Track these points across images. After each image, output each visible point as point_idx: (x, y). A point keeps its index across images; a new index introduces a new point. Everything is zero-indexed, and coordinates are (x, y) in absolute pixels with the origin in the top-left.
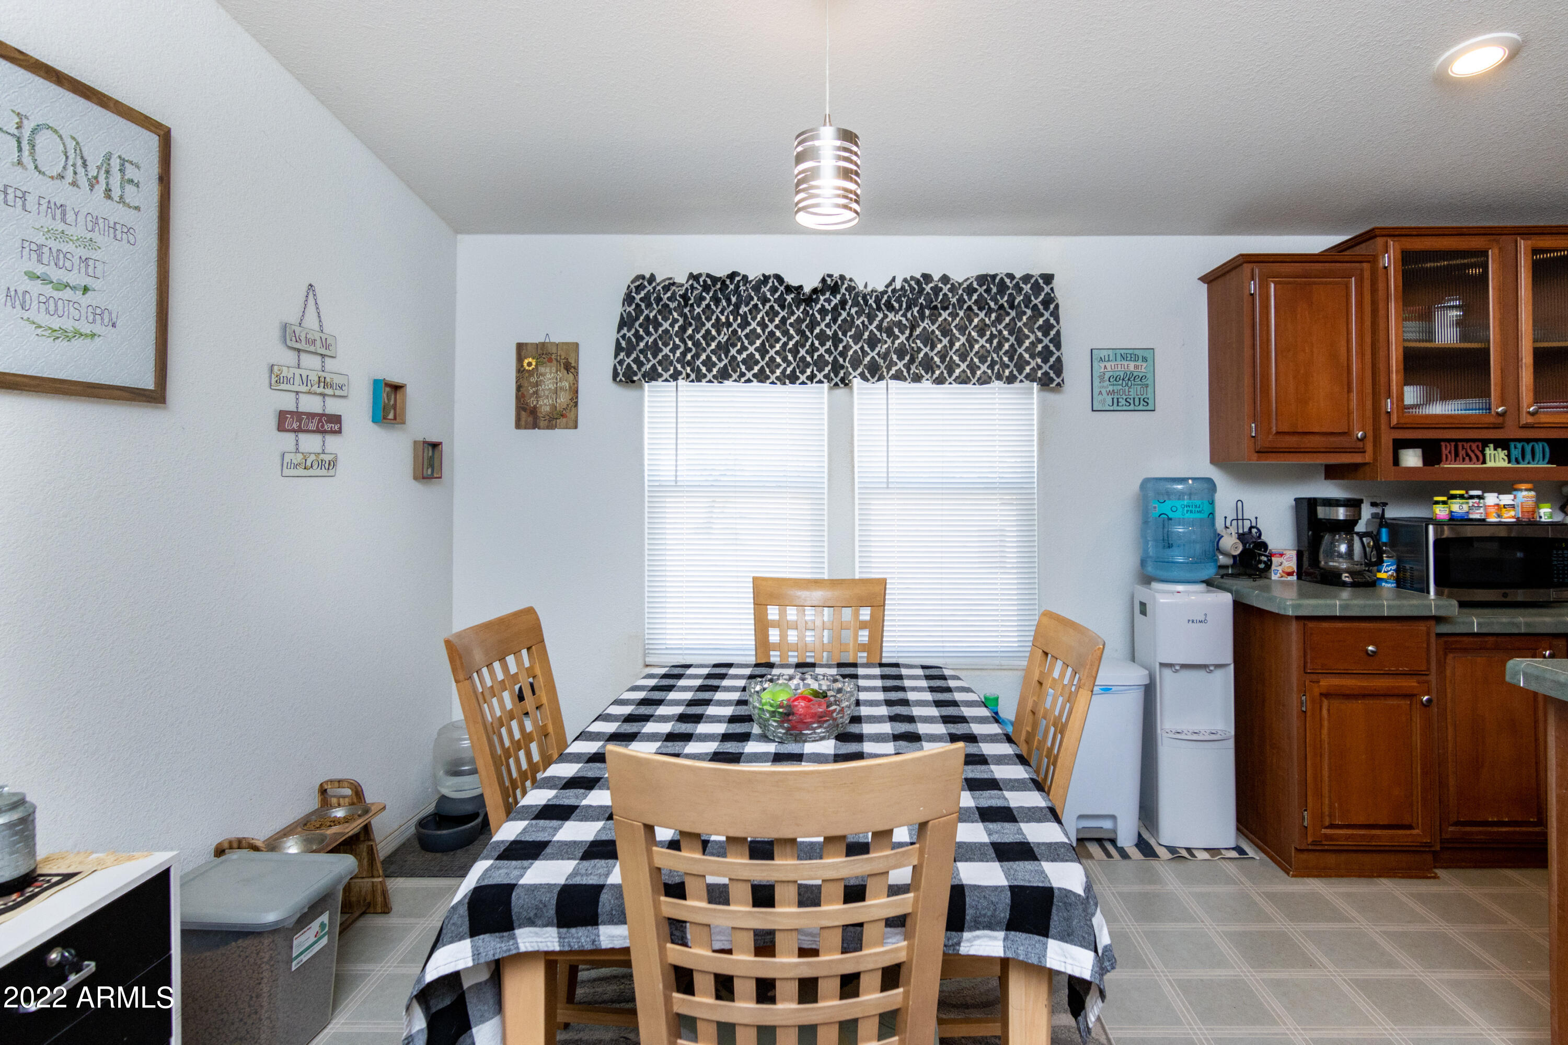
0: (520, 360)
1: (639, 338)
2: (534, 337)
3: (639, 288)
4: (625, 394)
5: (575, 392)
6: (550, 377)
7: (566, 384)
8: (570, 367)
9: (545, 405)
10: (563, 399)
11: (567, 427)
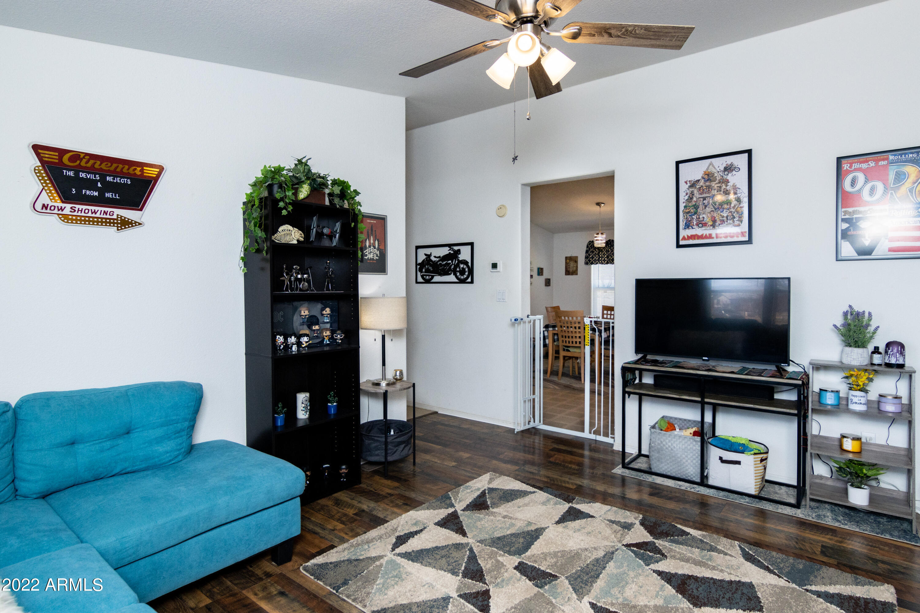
0: (566, 260)
1: (589, 255)
2: (569, 255)
3: (590, 244)
4: (587, 266)
5: (577, 267)
6: (572, 264)
7: (575, 265)
8: (576, 262)
9: (571, 270)
10: (575, 269)
11: (575, 275)
